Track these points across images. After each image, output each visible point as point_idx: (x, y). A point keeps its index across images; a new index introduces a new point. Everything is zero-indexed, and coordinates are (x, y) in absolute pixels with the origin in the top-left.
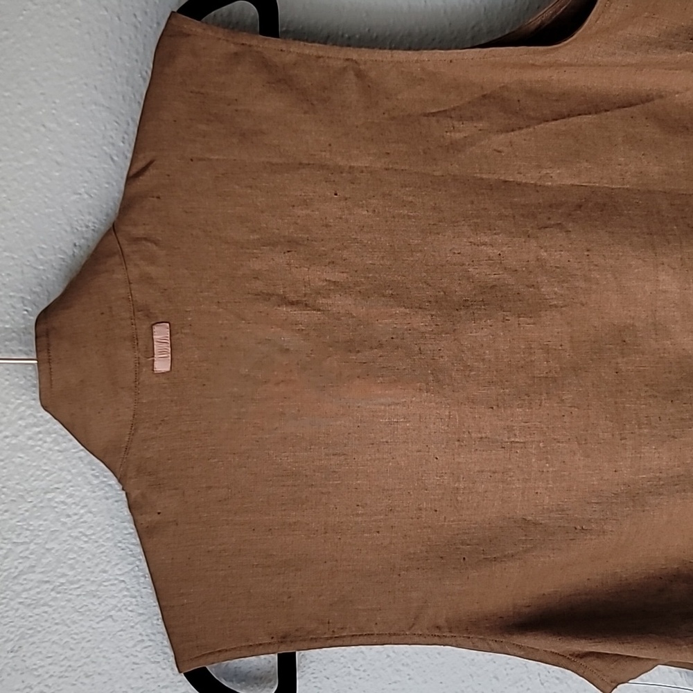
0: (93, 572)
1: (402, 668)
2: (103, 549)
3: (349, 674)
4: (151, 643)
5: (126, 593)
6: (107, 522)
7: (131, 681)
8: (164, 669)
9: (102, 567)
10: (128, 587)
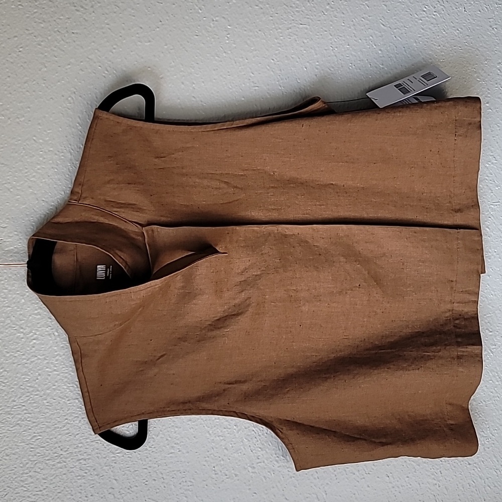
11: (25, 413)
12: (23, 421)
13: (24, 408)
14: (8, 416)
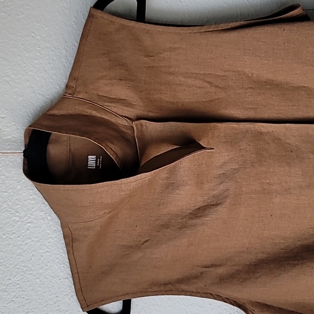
11: (19, 291)
12: (17, 298)
13: (18, 286)
14: (4, 293)
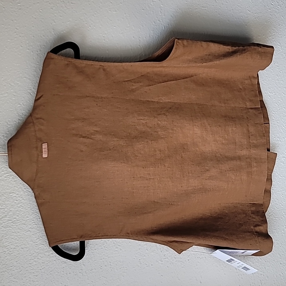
0: (24, 217)
1: (118, 247)
2: (27, 210)
3: (102, 248)
4: (41, 239)
5: (34, 224)
6: (29, 202)
7: (35, 250)
8: (45, 246)
9: (27, 216)
10: (35, 222)
